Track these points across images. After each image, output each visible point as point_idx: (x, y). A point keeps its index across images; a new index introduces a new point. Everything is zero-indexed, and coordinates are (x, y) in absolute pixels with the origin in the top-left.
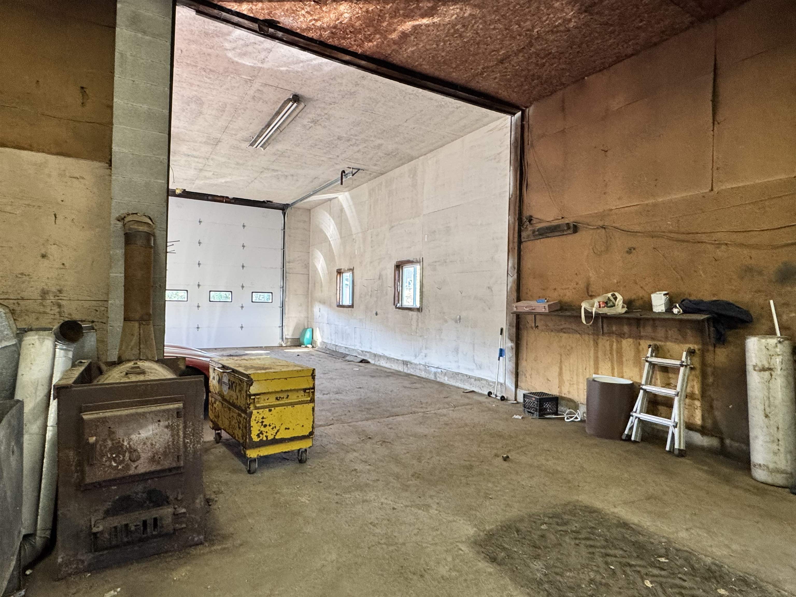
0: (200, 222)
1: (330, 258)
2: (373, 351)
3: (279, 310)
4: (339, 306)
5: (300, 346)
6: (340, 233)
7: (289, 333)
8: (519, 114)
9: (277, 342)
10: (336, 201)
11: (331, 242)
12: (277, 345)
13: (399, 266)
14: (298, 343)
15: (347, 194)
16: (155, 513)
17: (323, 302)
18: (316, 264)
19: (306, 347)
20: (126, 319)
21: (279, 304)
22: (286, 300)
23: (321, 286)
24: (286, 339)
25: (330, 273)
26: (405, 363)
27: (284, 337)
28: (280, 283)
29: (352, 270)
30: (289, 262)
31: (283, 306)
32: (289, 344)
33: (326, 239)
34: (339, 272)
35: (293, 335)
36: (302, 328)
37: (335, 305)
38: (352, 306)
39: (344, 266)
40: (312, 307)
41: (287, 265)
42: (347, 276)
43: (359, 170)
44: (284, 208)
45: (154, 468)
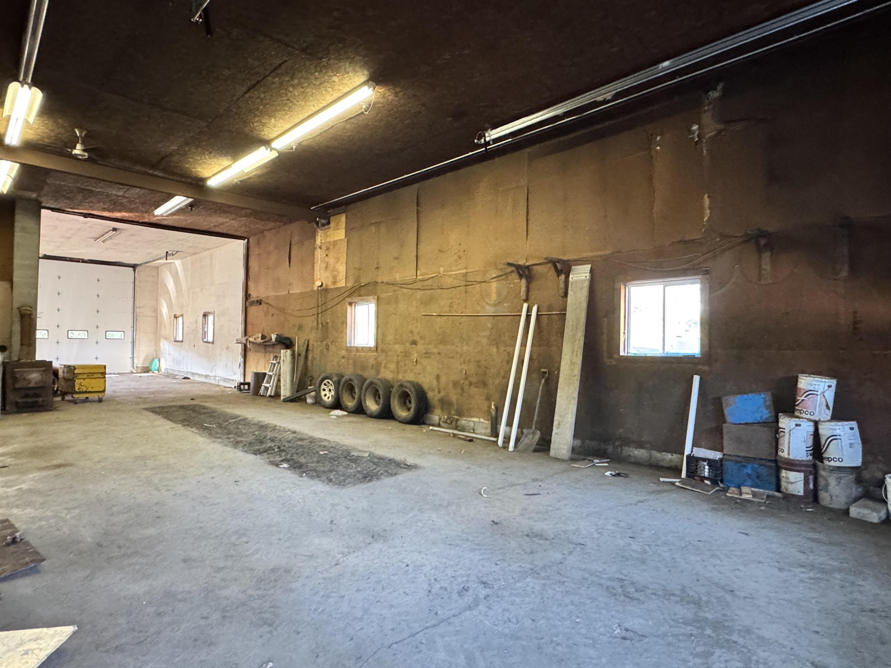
0: (59, 277)
1: (170, 307)
2: (193, 371)
3: (130, 345)
4: (175, 341)
5: (148, 372)
6: (176, 289)
7: (139, 362)
8: (246, 240)
9: (129, 369)
10: (173, 264)
11: (171, 294)
12: (128, 371)
13: (205, 315)
14: (147, 370)
15: (180, 261)
16: (36, 399)
17: (166, 339)
18: (162, 310)
19: (154, 373)
20: (22, 345)
21: (130, 340)
22: (137, 337)
23: (165, 327)
24: (137, 367)
25: (170, 317)
26: (207, 376)
27: (135, 366)
28: (131, 324)
29: (182, 315)
30: (139, 307)
31: (133, 343)
32: (139, 371)
33: (168, 292)
34: (176, 317)
35: (143, 364)
36: (151, 358)
37: (172, 340)
38: (182, 341)
39: (178, 314)
40: (159, 342)
41: (137, 310)
42: (180, 319)
43: (177, 252)
44: (134, 267)
45: (36, 386)
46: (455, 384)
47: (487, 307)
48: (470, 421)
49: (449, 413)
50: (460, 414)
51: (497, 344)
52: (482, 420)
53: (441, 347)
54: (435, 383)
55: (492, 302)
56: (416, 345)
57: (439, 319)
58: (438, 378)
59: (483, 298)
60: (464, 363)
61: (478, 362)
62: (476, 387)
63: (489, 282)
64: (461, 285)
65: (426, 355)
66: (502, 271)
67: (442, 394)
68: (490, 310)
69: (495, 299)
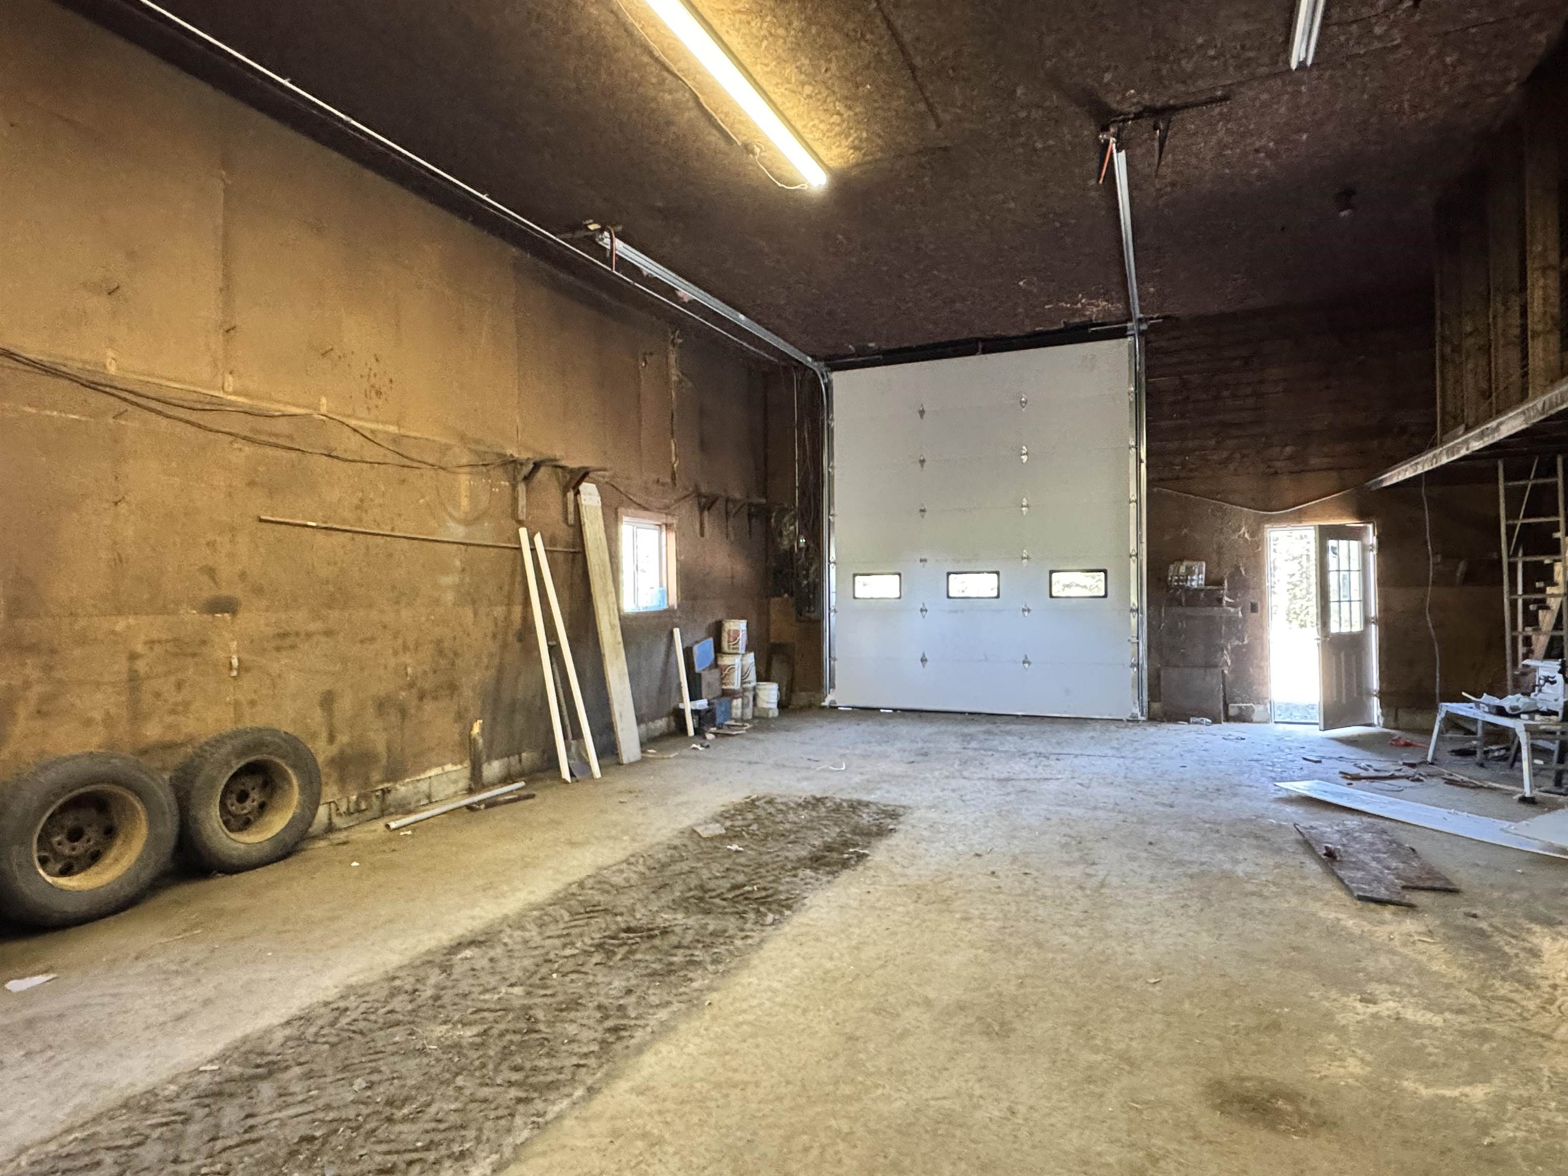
46: (382, 705)
47: (451, 524)
48: (418, 781)
49: (367, 781)
50: (395, 773)
51: (474, 602)
52: (449, 767)
53: (335, 614)
54: (317, 716)
55: (462, 516)
56: (234, 613)
57: (320, 537)
58: (328, 701)
59: (442, 504)
60: (405, 648)
61: (439, 642)
62: (435, 698)
63: (454, 473)
64: (388, 461)
65: (278, 642)
66: (479, 456)
67: (343, 738)
68: (458, 532)
69: (467, 509)
